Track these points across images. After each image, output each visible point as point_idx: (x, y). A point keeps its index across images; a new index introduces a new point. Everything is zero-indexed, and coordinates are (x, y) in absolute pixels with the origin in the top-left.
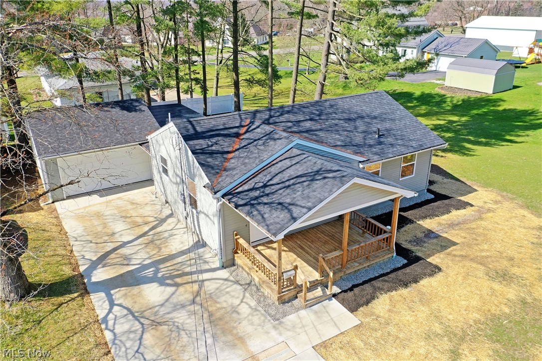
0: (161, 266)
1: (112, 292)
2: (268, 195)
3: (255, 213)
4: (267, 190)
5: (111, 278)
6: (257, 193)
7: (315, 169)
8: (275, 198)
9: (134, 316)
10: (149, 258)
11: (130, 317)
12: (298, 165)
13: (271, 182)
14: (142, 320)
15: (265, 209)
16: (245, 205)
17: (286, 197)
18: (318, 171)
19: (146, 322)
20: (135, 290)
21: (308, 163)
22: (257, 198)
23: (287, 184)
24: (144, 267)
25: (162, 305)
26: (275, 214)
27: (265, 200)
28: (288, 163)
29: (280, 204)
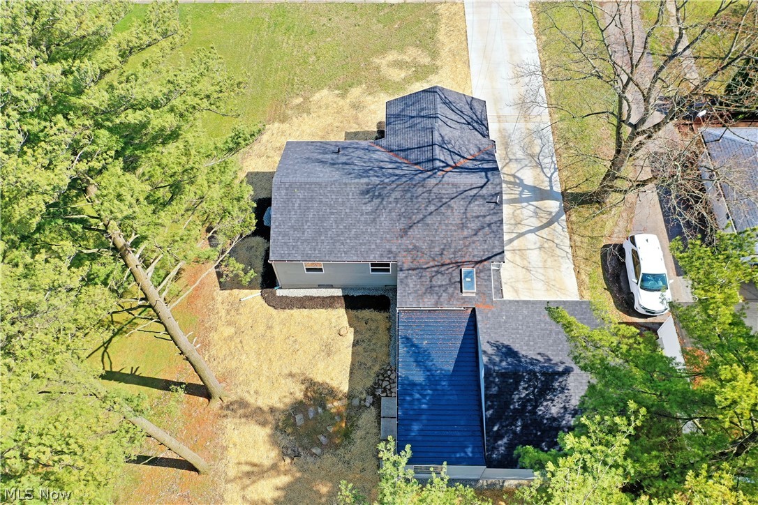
0: (517, 196)
1: (549, 188)
2: (472, 118)
3: (483, 117)
4: (470, 120)
5: (548, 200)
6: (475, 124)
7: (444, 106)
8: (470, 113)
9: (541, 166)
10: (523, 207)
11: (543, 166)
12: (447, 116)
13: (465, 122)
14: (538, 161)
15: (478, 114)
16: (484, 125)
17: (466, 109)
18: (444, 103)
19: (536, 159)
20: (536, 184)
21: (443, 111)
22: (477, 122)
23: (460, 113)
24: (528, 200)
25: (526, 166)
26: (477, 107)
27: (475, 118)
28: (449, 123)
29: (471, 109)
